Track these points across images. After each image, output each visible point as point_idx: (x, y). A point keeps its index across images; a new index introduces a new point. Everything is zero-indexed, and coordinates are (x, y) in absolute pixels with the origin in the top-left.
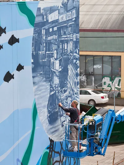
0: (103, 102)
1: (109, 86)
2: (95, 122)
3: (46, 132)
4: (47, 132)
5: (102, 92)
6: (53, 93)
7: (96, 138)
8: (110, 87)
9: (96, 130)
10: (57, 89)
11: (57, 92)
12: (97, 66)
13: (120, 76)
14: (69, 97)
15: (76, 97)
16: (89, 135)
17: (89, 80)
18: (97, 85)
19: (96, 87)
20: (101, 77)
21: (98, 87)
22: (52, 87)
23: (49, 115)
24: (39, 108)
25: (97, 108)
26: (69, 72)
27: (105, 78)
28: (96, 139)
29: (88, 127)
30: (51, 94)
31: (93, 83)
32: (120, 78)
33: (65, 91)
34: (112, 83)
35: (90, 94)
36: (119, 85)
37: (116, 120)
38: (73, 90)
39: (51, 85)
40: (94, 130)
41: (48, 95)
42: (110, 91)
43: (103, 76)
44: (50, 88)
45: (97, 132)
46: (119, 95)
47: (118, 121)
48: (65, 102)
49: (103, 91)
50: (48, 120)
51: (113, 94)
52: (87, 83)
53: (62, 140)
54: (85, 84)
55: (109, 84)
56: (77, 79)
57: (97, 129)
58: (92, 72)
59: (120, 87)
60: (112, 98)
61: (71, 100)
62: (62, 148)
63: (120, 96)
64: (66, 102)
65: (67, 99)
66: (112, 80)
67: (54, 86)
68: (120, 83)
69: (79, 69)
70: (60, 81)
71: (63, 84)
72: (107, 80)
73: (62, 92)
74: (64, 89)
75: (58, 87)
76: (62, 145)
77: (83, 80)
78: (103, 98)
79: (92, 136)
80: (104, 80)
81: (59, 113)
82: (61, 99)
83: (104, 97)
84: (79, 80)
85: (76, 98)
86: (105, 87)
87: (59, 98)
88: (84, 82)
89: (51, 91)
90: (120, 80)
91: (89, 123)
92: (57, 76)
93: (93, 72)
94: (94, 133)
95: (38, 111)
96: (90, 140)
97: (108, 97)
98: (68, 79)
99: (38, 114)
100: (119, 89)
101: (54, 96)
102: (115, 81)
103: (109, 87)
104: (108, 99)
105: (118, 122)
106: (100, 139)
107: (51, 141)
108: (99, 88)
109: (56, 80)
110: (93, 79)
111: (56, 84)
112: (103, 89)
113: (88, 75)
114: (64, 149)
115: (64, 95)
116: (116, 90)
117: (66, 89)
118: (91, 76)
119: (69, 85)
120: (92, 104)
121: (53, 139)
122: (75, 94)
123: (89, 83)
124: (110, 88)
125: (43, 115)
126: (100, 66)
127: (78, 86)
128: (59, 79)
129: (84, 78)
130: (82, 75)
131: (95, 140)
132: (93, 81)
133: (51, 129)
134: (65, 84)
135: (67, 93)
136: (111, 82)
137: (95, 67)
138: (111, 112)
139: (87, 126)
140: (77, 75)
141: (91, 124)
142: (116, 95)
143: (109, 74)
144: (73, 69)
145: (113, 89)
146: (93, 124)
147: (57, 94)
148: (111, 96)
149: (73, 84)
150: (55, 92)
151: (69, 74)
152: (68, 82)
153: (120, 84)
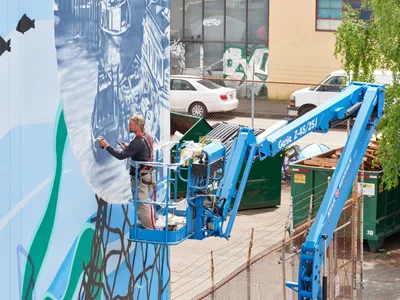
0: (226, 109)
1: (239, 69)
2: (206, 159)
3: (88, 180)
4: (92, 182)
5: (221, 83)
6: (105, 86)
7: (211, 195)
8: (243, 72)
9: (209, 177)
10: (115, 76)
11: (115, 83)
12: (211, 21)
13: (267, 46)
14: (145, 96)
15: (162, 96)
16: (191, 189)
17: (191, 55)
18: (209, 68)
19: (209, 72)
20: (220, 47)
21: (214, 73)
22: (104, 73)
23: (95, 140)
24: (71, 122)
25: (211, 123)
26: (146, 35)
27: (231, 49)
28: (209, 198)
29: (189, 169)
30: (101, 90)
31: (201, 62)
32: (266, 51)
33: (135, 83)
34: (248, 62)
35: (194, 89)
36: (263, 67)
37: (257, 154)
38: (154, 81)
39: (100, 68)
40: (205, 177)
41: (92, 90)
42: (242, 82)
43: (226, 46)
44: (100, 74)
45: (211, 182)
46: (264, 91)
47: (263, 155)
48: (133, 109)
49: (226, 83)
50: (94, 153)
51: (248, 90)
52: (186, 62)
53: (126, 202)
54: (182, 64)
55: (240, 66)
56: (163, 52)
57: (212, 174)
58: (199, 36)
59: (266, 73)
60: (246, 97)
61: (148, 103)
62: (126, 219)
63: (266, 95)
64: (137, 110)
65: (139, 102)
66: (247, 54)
67: (107, 70)
68: (267, 63)
69: (168, 29)
70: (122, 58)
71: (129, 66)
72: (234, 55)
73: (126, 83)
74: (132, 77)
75: (117, 73)
76: (126, 214)
77: (178, 55)
78: (224, 98)
79: (200, 192)
80: (227, 55)
81: (120, 136)
82: (124, 101)
83: (228, 97)
84: (168, 56)
85: (161, 99)
86: (230, 72)
87: (121, 98)
88: (180, 59)
89: (101, 82)
90: (265, 57)
91: (191, 160)
92: (117, 46)
93: (201, 34)
94: (205, 183)
95: (69, 131)
96: (194, 201)
97: (238, 97)
98: (143, 52)
99: (69, 137)
100: (264, 78)
101: (109, 94)
102: (253, 57)
103: (240, 71)
104: (237, 100)
105: (262, 159)
106: (218, 198)
107: (101, 203)
108: (217, 75)
109: (114, 56)
110: (202, 52)
111: (112, 66)
112: (225, 76)
113: (189, 42)
114: (132, 223)
115: (133, 91)
116: (256, 79)
117: (137, 77)
118: (196, 45)
119: (144, 68)
120: (198, 112)
121: (104, 199)
122: (160, 89)
123: (190, 63)
124: (242, 75)
125: (82, 140)
126: (219, 22)
127: (168, 71)
128: (121, 52)
129: (179, 50)
130: (175, 43)
131: (206, 202)
132: (202, 57)
133: (101, 173)
134: (135, 64)
135: (140, 87)
136: (245, 60)
137: (207, 22)
138: (246, 134)
139: (186, 167)
140: (164, 43)
141: (197, 162)
142: (256, 90)
143: (239, 40)
144: (154, 28)
145: (250, 77)
146: (201, 162)
147: (116, 88)
148: (243, 95)
149: (153, 65)
150: (110, 83)
151: (146, 41)
152: (142, 61)
153: (266, 66)
